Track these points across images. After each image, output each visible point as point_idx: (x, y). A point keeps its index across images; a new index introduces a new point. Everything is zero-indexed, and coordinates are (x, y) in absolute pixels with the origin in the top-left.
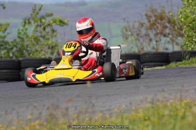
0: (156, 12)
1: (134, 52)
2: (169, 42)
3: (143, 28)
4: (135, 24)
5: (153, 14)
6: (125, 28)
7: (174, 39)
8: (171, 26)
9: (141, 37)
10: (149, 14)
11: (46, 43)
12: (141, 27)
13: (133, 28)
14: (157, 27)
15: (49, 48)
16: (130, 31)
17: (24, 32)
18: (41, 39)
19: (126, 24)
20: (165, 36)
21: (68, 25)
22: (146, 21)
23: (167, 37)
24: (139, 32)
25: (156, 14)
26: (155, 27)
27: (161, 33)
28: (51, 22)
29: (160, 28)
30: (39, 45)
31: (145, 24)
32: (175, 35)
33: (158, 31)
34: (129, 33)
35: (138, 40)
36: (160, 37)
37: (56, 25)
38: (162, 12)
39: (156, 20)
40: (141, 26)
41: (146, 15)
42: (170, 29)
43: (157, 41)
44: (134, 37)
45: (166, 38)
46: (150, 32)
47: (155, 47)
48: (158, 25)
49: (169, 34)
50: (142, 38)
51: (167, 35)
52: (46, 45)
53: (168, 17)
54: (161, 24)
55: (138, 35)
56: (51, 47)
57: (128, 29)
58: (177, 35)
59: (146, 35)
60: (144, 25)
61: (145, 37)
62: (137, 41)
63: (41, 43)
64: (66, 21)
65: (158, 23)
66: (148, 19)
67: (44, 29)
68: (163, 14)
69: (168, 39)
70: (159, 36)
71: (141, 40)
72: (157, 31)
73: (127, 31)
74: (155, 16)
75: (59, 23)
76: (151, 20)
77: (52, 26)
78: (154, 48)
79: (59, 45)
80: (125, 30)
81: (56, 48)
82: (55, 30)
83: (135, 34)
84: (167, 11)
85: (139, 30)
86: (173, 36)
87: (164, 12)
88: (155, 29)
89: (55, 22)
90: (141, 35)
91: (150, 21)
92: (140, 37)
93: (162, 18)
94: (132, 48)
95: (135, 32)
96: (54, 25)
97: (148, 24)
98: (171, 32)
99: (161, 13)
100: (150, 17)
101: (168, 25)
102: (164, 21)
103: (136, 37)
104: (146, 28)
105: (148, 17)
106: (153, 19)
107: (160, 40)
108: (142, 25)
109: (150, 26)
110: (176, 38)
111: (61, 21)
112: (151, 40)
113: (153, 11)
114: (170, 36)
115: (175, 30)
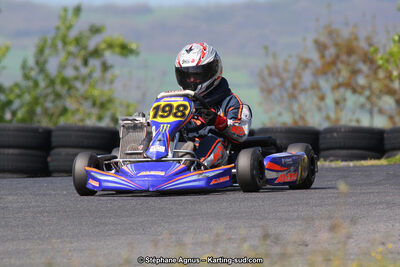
0: (338, 35)
1: (284, 124)
2: (362, 106)
3: (308, 71)
4: (290, 60)
5: (331, 42)
6: (268, 68)
7: (374, 99)
8: (370, 69)
9: (302, 90)
10: (323, 39)
12: (303, 69)
13: (285, 70)
14: (339, 71)
15: (94, 104)
16: (278, 75)
18: (78, 85)
19: (270, 61)
20: (354, 91)
22: (314, 56)
23: (361, 94)
24: (296, 80)
25: (339, 41)
27: (348, 85)
28: (103, 46)
29: (345, 74)
30: (71, 96)
31: (311, 60)
32: (377, 92)
33: (341, 80)
34: (276, 81)
35: (295, 98)
36: (344, 94)
37: (112, 54)
38: (353, 37)
39: (338, 56)
40: (303, 65)
41: (317, 42)
42: (367, 76)
43: (337, 103)
45: (357, 96)
47: (333, 116)
48: (340, 65)
49: (363, 88)
50: (303, 94)
51: (359, 89)
52: (87, 98)
54: (348, 64)
55: (294, 86)
56: (98, 102)
57: (273, 72)
58: (381, 91)
59: (313, 88)
60: (311, 65)
61: (310, 92)
63: (77, 94)
64: (134, 47)
65: (342, 62)
66: (320, 51)
67: (85, 63)
68: (355, 43)
69: (362, 100)
70: (342, 90)
71: (302, 98)
72: (337, 79)
73: (270, 74)
74: (337, 45)
76: (327, 54)
77: (102, 56)
78: (328, 118)
80: (266, 72)
81: (110, 106)
82: (109, 64)
83: (288, 84)
84: (363, 34)
85: (300, 77)
86: (372, 93)
87: (356, 38)
88: (333, 74)
89: (110, 46)
90: (302, 86)
91: (323, 56)
92: (298, 90)
93: (350, 51)
94: (280, 114)
95: (288, 78)
96: (107, 53)
97: (319, 63)
99: (349, 39)
100: (325, 47)
101: (364, 68)
102: (353, 58)
103: (290, 90)
104: (314, 71)
105: (321, 47)
106: (331, 52)
107: (344, 100)
108: (306, 63)
109: (324, 66)
110: (379, 98)
111: (123, 47)
112: (322, 98)
113: (331, 33)
114: (367, 93)
115: (379, 80)
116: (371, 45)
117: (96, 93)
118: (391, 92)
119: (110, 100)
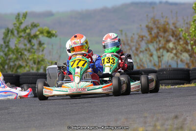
0: (158, 22)
2: (173, 58)
3: (143, 42)
4: (133, 36)
5: (155, 26)
6: (123, 41)
7: (178, 54)
8: (176, 39)
9: (141, 52)
10: (151, 25)
11: (30, 58)
12: (141, 41)
13: (132, 41)
14: (160, 41)
15: (35, 63)
17: (6, 44)
18: (26, 53)
20: (168, 51)
21: (56, 37)
22: (145, 33)
23: (171, 52)
24: (138, 47)
25: (158, 25)
26: (158, 40)
27: (164, 48)
28: (38, 33)
29: (163, 42)
30: (22, 59)
31: (145, 36)
32: (179, 51)
33: (161, 45)
34: (128, 48)
35: (138, 55)
36: (162, 53)
37: (43, 36)
38: (166, 23)
39: (158, 33)
40: (141, 39)
41: (147, 27)
42: (174, 43)
43: (159, 57)
44: (133, 52)
45: (169, 53)
46: (151, 47)
47: (157, 63)
48: (160, 38)
49: (173, 49)
50: (142, 54)
51: (170, 50)
52: (31, 60)
53: (172, 29)
54: (164, 37)
55: (137, 49)
56: (37, 61)
57: (126, 43)
58: (181, 51)
59: (146, 50)
60: (144, 38)
61: (145, 52)
62: (136, 57)
63: (26, 57)
64: (54, 32)
66: (149, 31)
67: (30, 41)
68: (167, 26)
69: (172, 55)
70: (161, 50)
72: (159, 45)
73: (124, 44)
74: (158, 28)
75: (46, 34)
76: (153, 32)
77: (38, 38)
78: (155, 65)
79: (46, 60)
81: (43, 63)
82: (42, 42)
83: (134, 48)
84: (171, 22)
85: (139, 44)
86: (177, 52)
87: (168, 24)
88: (157, 42)
89: (42, 33)
90: (141, 50)
91: (151, 34)
92: (139, 52)
93: (165, 31)
95: (133, 46)
96: (40, 36)
97: (149, 37)
98: (175, 46)
99: (164, 25)
100: (152, 29)
101: (173, 39)
102: (167, 34)
103: (135, 51)
104: (146, 42)
105: (150, 29)
106: (155, 31)
107: (163, 56)
109: (152, 39)
110: (181, 54)
111: (48, 32)
112: (151, 55)
113: (154, 23)
114: (174, 52)
115: (180, 45)
116: (175, 27)
117: (35, 56)
118: (187, 51)
119: (43, 60)
